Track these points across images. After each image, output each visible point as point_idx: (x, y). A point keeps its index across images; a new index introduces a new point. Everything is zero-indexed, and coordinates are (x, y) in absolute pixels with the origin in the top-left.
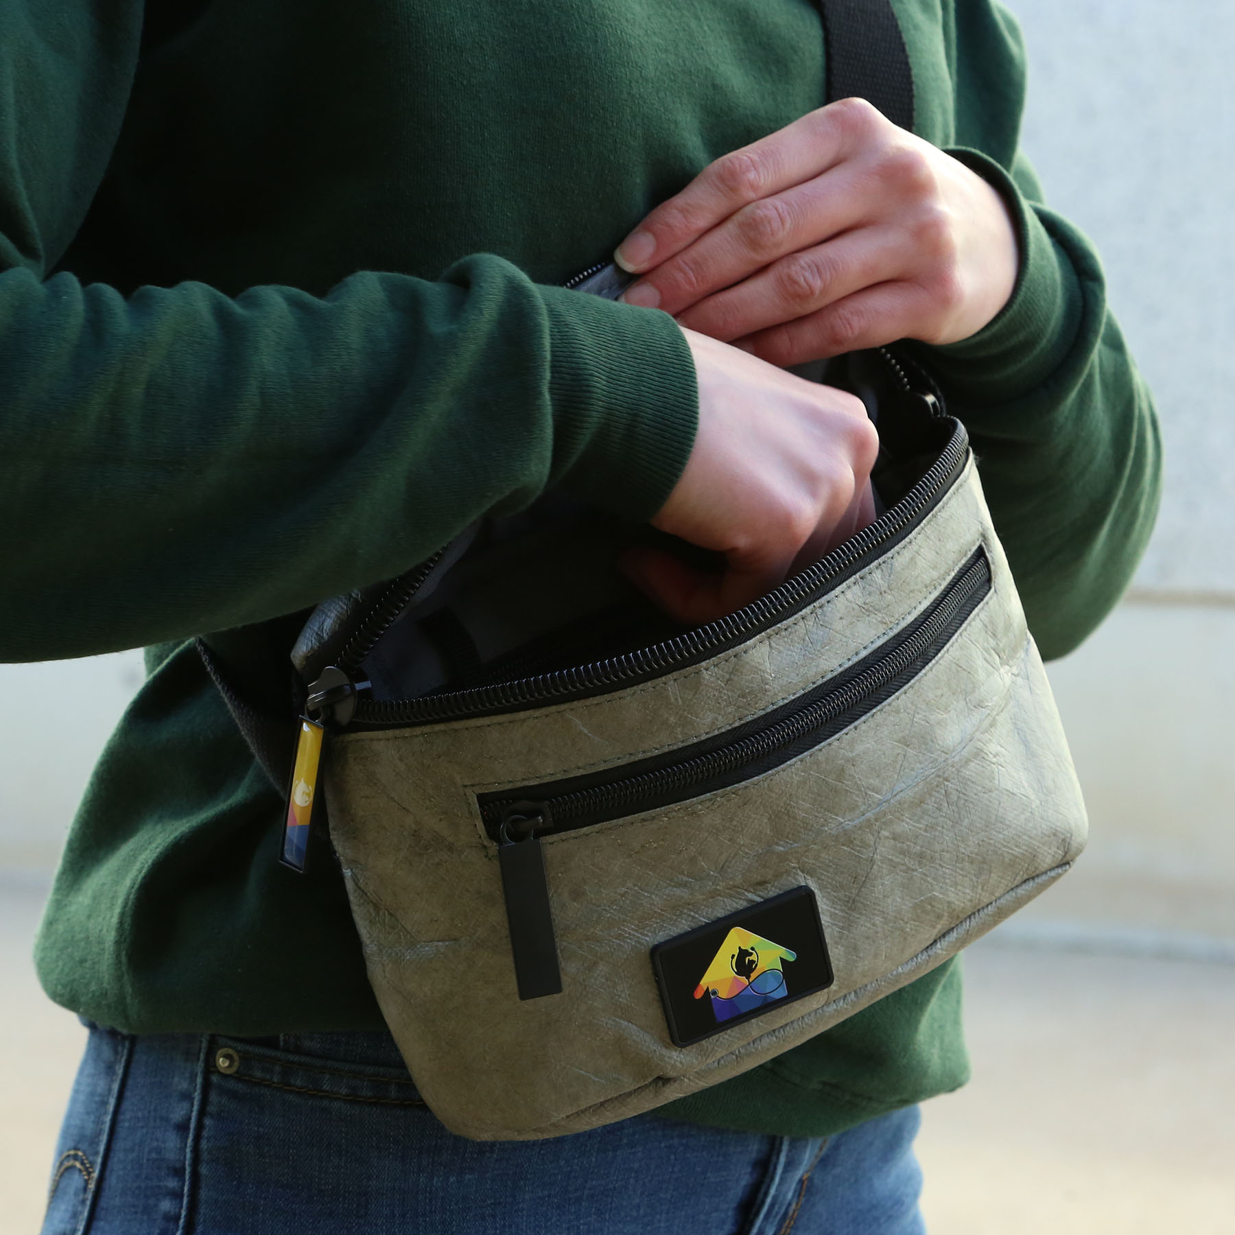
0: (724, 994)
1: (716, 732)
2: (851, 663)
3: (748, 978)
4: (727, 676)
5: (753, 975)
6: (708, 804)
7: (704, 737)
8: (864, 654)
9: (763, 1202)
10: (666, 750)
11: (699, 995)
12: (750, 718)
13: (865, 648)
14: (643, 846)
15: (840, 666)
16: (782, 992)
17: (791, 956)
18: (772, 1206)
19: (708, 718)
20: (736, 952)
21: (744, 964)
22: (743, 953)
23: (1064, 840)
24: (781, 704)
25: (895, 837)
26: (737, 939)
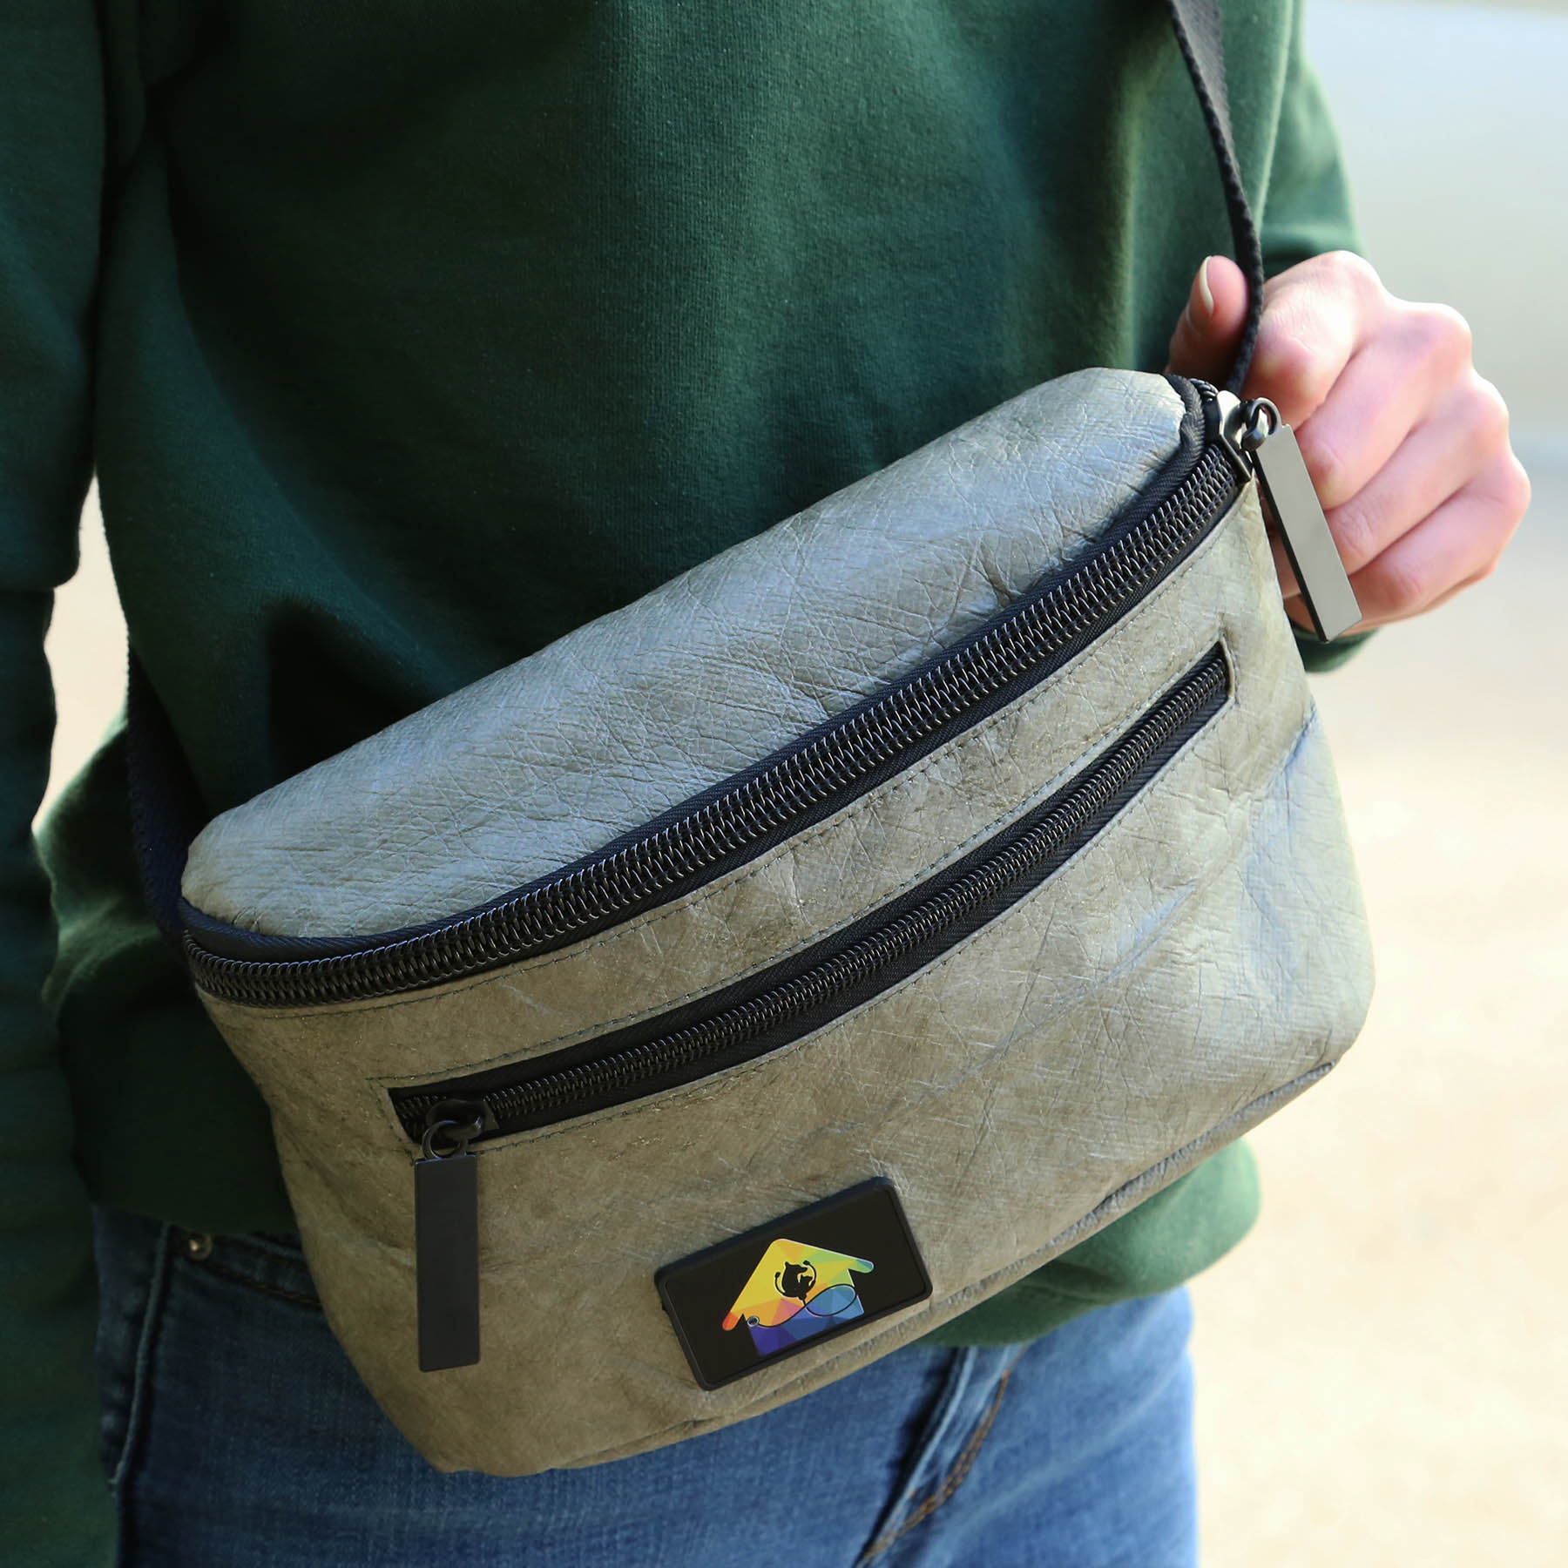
0: (767, 1320)
1: (719, 987)
2: (935, 871)
3: (803, 1297)
4: (728, 909)
5: (810, 1295)
6: (717, 1086)
7: (701, 995)
8: (959, 854)
9: (939, 1423)
10: (647, 1017)
11: (730, 1325)
12: (769, 964)
13: (962, 846)
14: (629, 1145)
15: (917, 876)
16: (857, 1310)
17: (865, 1267)
18: (953, 1424)
19: (705, 968)
20: (782, 1270)
21: (794, 1281)
22: (792, 1270)
23: (1317, 1042)
24: (817, 940)
25: (1020, 1093)
26: (780, 1254)
